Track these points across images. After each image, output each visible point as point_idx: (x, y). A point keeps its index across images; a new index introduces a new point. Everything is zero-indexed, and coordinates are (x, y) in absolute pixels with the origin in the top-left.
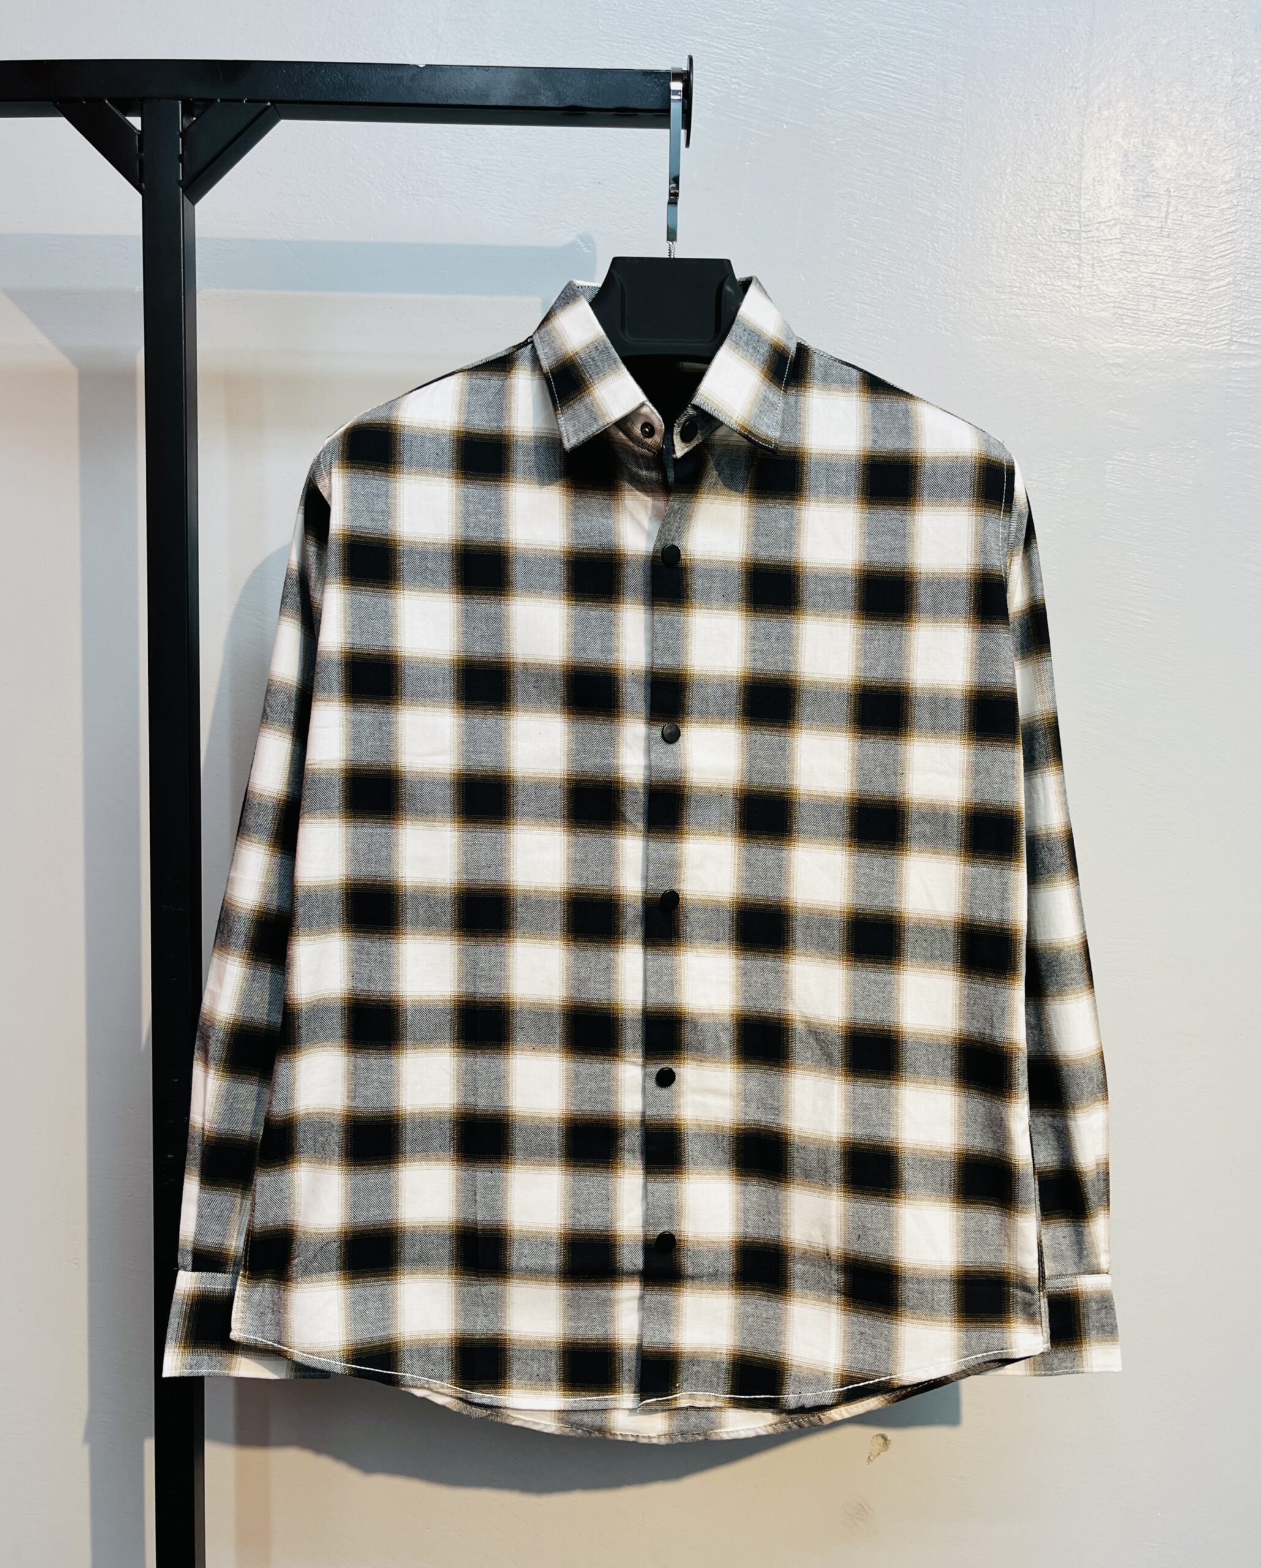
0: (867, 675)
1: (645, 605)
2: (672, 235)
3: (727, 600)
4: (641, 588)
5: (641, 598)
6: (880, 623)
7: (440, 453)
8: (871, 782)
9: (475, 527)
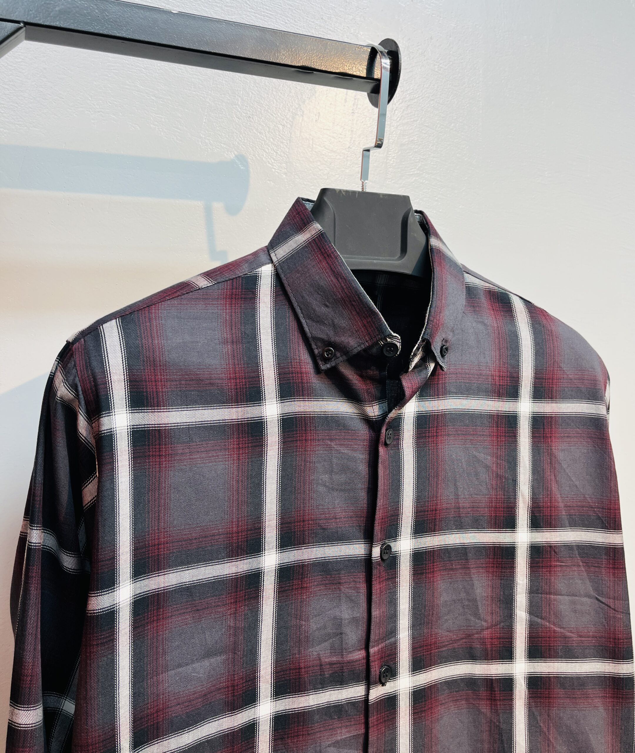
2: (364, 174)
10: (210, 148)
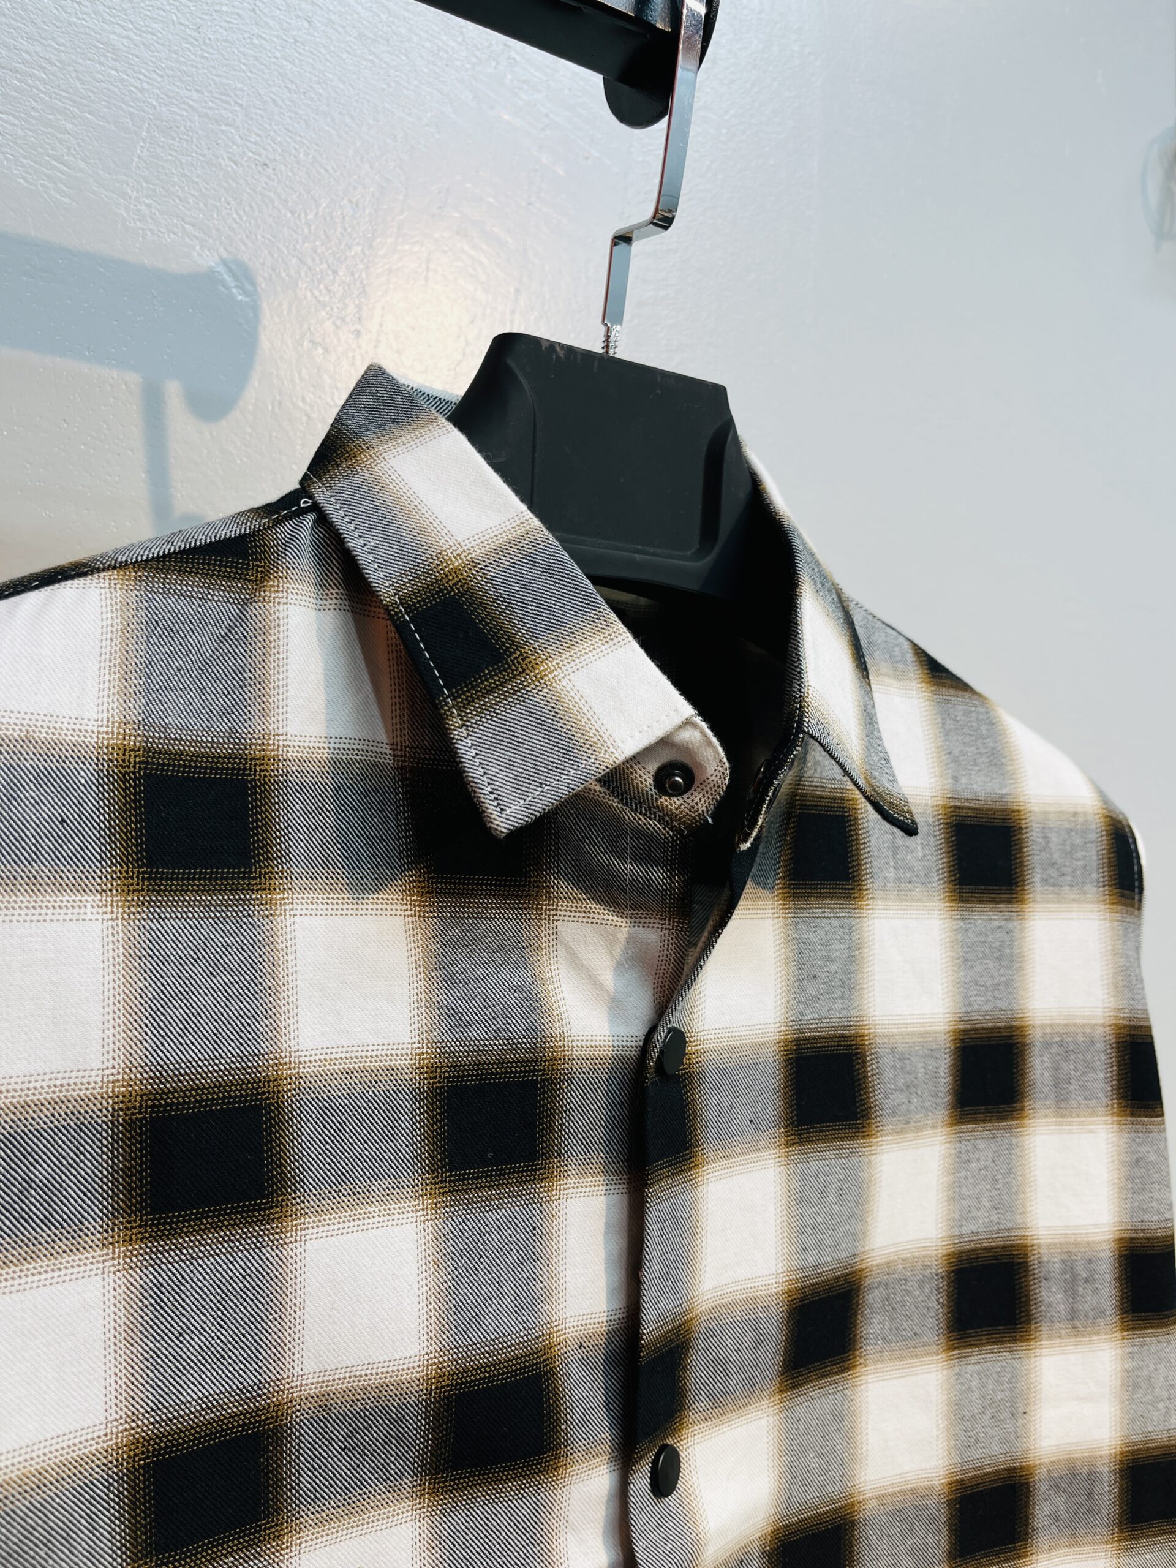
0: (966, 1230)
1: (606, 1173)
2: (612, 307)
3: (757, 1129)
4: (599, 1135)
5: (598, 1156)
6: (979, 1127)
7: (72, 817)
8: (977, 1441)
9: (184, 1032)
10: (150, 230)
